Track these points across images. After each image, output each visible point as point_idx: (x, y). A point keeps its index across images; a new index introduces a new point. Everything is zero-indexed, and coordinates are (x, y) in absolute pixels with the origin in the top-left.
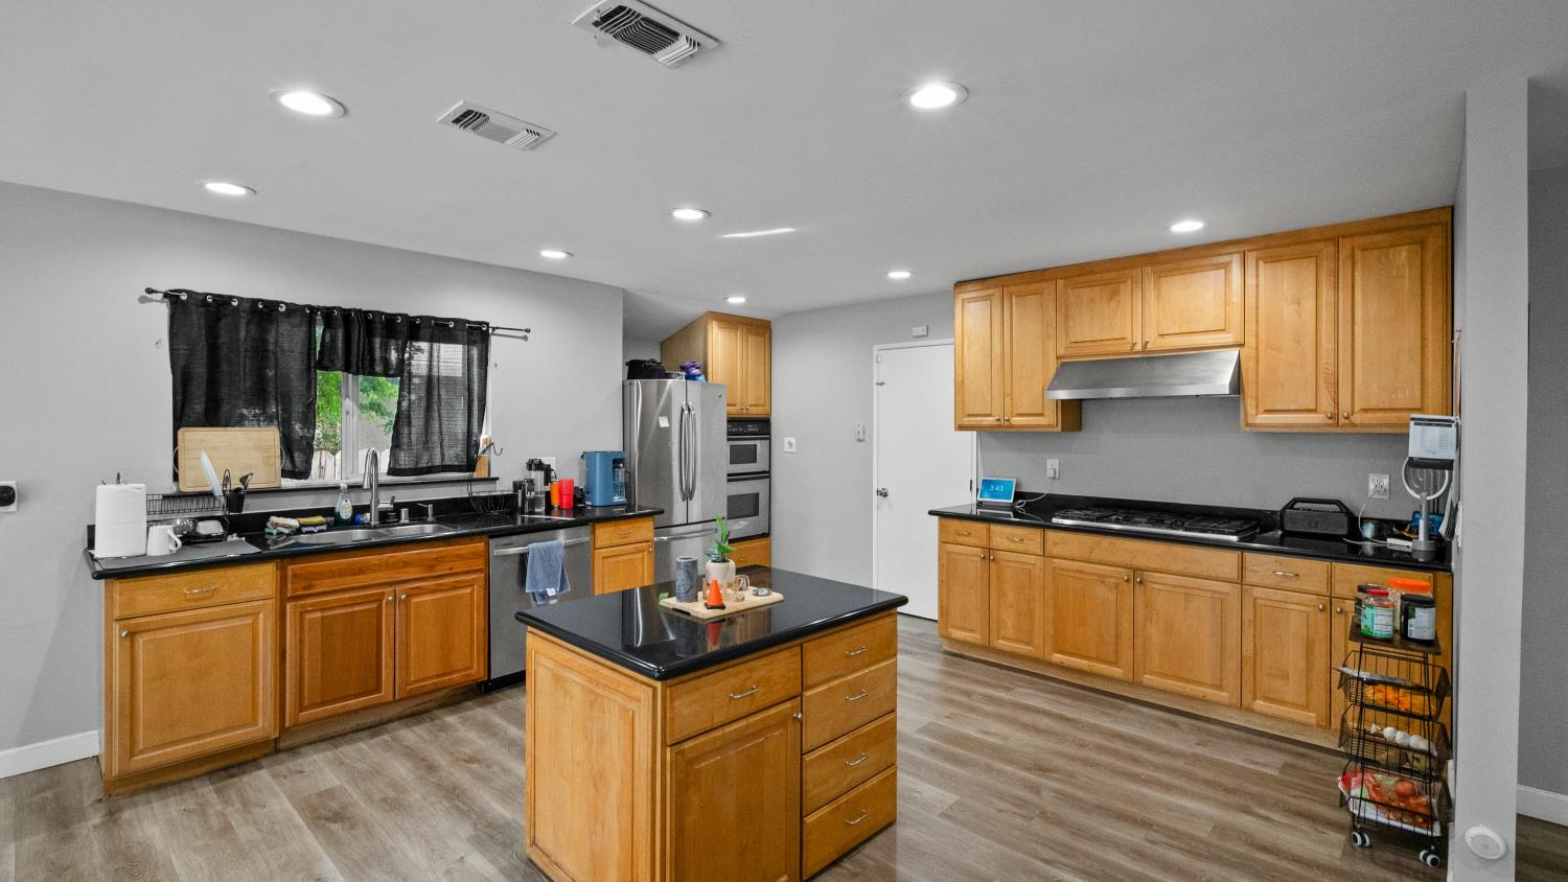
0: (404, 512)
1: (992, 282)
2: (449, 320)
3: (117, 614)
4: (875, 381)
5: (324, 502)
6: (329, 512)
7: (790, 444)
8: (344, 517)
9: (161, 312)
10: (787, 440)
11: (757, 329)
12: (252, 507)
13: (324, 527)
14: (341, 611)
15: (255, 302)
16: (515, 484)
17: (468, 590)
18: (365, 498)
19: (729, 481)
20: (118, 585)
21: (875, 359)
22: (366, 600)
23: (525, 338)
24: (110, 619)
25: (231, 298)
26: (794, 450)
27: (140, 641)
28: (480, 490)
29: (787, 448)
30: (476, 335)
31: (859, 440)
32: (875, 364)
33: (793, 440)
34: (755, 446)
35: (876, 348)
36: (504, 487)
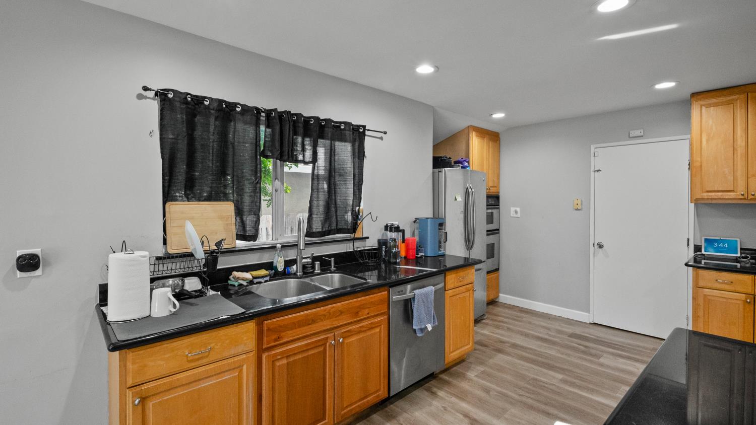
0: (317, 264)
1: (736, 90)
2: (341, 123)
3: (130, 382)
4: (592, 169)
5: (265, 258)
6: (269, 266)
7: (516, 212)
8: (280, 270)
9: (153, 107)
10: (513, 209)
11: (493, 137)
12: (223, 263)
13: (268, 278)
14: (300, 356)
15: (221, 101)
16: (379, 241)
17: (377, 330)
18: (292, 254)
19: (487, 235)
20: (131, 354)
21: (592, 155)
22: (315, 345)
23: (381, 138)
24: (125, 387)
25: (204, 98)
26: (519, 215)
27: (150, 404)
28: (359, 246)
29: (513, 214)
30: (357, 134)
31: (577, 209)
32: (592, 158)
33: (518, 209)
34: (492, 213)
35: (592, 147)
36: (372, 244)
